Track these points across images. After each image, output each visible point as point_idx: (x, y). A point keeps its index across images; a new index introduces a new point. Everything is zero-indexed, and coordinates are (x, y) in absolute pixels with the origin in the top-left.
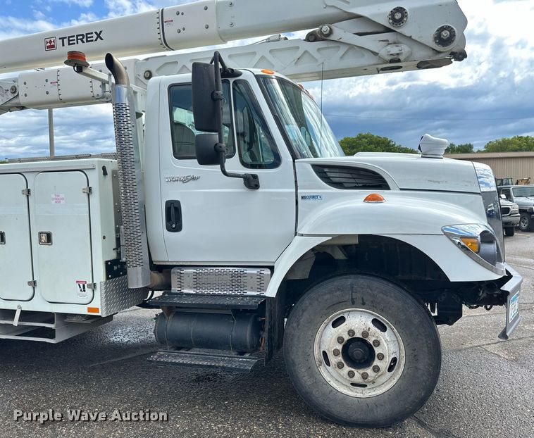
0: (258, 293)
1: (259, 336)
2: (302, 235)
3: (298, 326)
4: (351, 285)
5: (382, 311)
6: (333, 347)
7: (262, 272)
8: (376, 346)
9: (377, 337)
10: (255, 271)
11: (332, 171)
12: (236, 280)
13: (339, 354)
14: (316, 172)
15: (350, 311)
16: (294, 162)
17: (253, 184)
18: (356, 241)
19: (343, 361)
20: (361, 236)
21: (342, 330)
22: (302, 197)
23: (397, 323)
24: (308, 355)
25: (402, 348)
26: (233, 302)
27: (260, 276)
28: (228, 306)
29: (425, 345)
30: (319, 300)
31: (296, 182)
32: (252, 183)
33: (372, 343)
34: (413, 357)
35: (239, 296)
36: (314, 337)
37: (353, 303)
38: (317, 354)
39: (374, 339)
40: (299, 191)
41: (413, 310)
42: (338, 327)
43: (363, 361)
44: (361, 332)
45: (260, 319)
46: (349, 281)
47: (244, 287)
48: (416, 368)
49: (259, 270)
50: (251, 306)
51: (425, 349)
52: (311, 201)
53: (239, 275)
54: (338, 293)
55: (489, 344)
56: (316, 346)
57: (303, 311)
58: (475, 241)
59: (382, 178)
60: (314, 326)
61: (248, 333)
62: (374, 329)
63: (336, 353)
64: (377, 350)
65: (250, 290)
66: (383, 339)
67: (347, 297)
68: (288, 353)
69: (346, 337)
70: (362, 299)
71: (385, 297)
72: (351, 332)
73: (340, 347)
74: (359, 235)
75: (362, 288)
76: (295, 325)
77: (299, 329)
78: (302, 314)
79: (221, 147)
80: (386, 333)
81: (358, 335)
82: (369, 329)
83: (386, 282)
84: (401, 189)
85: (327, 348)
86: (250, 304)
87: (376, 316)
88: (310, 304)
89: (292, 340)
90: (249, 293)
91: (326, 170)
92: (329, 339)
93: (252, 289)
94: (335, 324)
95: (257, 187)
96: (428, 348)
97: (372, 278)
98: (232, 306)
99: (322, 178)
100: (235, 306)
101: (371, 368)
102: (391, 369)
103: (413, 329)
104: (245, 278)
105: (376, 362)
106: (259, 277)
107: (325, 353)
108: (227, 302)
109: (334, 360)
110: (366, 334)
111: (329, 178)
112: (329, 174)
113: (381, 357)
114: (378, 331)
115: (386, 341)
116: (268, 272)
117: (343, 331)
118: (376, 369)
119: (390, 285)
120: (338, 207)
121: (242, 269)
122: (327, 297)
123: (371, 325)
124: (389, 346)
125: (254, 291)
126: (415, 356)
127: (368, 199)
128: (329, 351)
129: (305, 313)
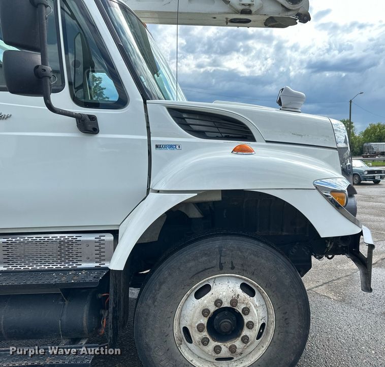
0: (98, 265)
1: (100, 317)
2: (158, 192)
3: (154, 302)
4: (219, 248)
5: (252, 275)
6: (196, 322)
7: (102, 238)
8: (245, 315)
9: (247, 304)
10: (92, 238)
11: (191, 117)
12: (67, 250)
13: (203, 329)
14: (173, 117)
15: (215, 278)
16: (145, 103)
17: (90, 127)
18: (219, 198)
19: (208, 336)
20: (224, 192)
21: (207, 301)
22: (157, 146)
23: (268, 286)
24: (166, 335)
25: (272, 312)
26: (64, 279)
27: (100, 243)
28: (55, 285)
29: (296, 306)
30: (182, 269)
31: (148, 127)
32: (88, 126)
33: (241, 312)
34: (283, 322)
35: (70, 270)
36: (174, 312)
37: (221, 268)
38: (177, 332)
39: (243, 306)
40: (152, 138)
41: (284, 270)
42: (203, 298)
43: (231, 332)
44: (229, 300)
45: (100, 296)
46: (215, 243)
47: (78, 258)
48: (287, 332)
49: (97, 235)
50: (90, 283)
51: (296, 311)
52: (168, 151)
53: (70, 243)
54: (204, 258)
55: (317, 287)
56: (176, 323)
57: (161, 284)
58: (343, 194)
59: (246, 128)
60: (174, 300)
61: (85, 316)
62: (243, 295)
63: (200, 328)
64: (246, 319)
65: (86, 262)
66: (253, 306)
67: (215, 262)
68: (141, 336)
69: (213, 309)
70: (232, 263)
71: (256, 259)
72: (218, 302)
73: (204, 321)
74: (222, 190)
75: (232, 251)
76: (150, 302)
77: (155, 306)
78: (160, 288)
79: (45, 70)
80: (255, 298)
81: (226, 304)
82: (238, 295)
83: (256, 242)
84: (267, 141)
85: (189, 323)
86: (87, 280)
87: (245, 280)
88: (170, 274)
89: (146, 320)
90: (84, 265)
91: (185, 116)
92: (192, 312)
93: (89, 260)
94: (199, 295)
95: (95, 131)
96: (299, 309)
97: (241, 238)
98: (61, 284)
99: (180, 124)
100: (67, 284)
101: (240, 338)
102: (259, 336)
103: (285, 291)
104: (79, 247)
105: (246, 332)
106: (97, 244)
107: (186, 330)
108: (55, 279)
109: (196, 336)
110: (234, 302)
111: (188, 125)
112: (188, 121)
113: (251, 325)
114: (247, 296)
115: (256, 306)
116: (110, 237)
117: (209, 302)
118: (245, 340)
119: (262, 245)
120: (202, 159)
121: (74, 235)
122: (192, 264)
123: (240, 291)
124: (259, 312)
125: (91, 261)
126: (286, 319)
127: (236, 150)
128: (191, 326)
129: (163, 287)
